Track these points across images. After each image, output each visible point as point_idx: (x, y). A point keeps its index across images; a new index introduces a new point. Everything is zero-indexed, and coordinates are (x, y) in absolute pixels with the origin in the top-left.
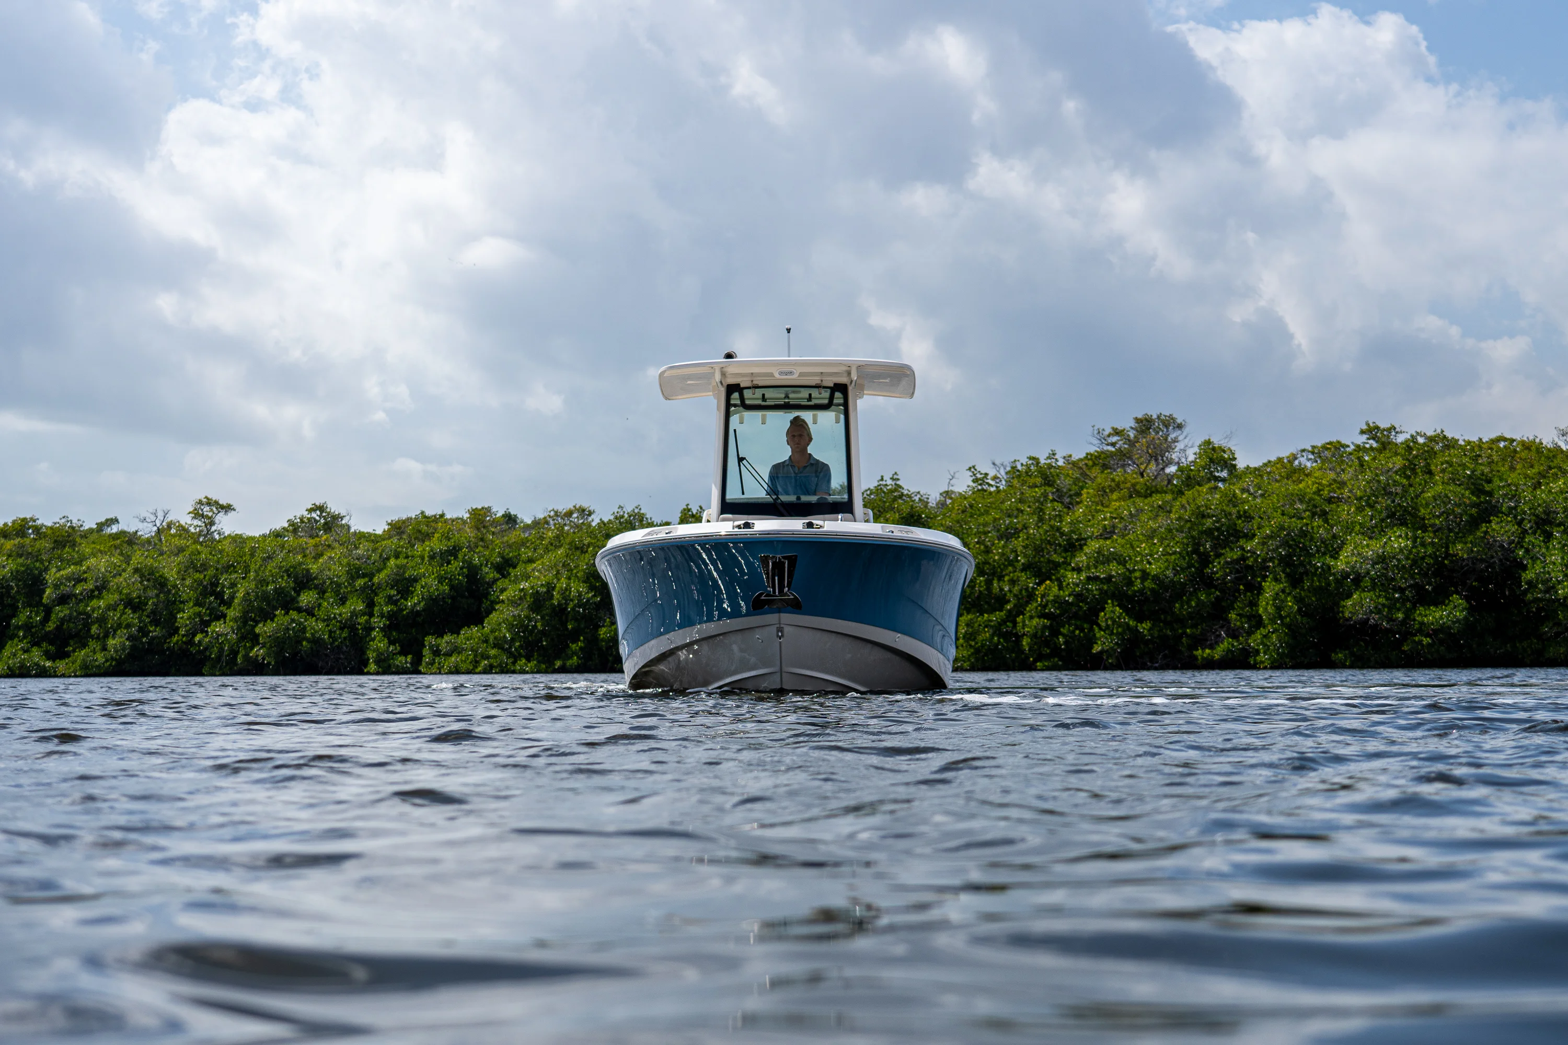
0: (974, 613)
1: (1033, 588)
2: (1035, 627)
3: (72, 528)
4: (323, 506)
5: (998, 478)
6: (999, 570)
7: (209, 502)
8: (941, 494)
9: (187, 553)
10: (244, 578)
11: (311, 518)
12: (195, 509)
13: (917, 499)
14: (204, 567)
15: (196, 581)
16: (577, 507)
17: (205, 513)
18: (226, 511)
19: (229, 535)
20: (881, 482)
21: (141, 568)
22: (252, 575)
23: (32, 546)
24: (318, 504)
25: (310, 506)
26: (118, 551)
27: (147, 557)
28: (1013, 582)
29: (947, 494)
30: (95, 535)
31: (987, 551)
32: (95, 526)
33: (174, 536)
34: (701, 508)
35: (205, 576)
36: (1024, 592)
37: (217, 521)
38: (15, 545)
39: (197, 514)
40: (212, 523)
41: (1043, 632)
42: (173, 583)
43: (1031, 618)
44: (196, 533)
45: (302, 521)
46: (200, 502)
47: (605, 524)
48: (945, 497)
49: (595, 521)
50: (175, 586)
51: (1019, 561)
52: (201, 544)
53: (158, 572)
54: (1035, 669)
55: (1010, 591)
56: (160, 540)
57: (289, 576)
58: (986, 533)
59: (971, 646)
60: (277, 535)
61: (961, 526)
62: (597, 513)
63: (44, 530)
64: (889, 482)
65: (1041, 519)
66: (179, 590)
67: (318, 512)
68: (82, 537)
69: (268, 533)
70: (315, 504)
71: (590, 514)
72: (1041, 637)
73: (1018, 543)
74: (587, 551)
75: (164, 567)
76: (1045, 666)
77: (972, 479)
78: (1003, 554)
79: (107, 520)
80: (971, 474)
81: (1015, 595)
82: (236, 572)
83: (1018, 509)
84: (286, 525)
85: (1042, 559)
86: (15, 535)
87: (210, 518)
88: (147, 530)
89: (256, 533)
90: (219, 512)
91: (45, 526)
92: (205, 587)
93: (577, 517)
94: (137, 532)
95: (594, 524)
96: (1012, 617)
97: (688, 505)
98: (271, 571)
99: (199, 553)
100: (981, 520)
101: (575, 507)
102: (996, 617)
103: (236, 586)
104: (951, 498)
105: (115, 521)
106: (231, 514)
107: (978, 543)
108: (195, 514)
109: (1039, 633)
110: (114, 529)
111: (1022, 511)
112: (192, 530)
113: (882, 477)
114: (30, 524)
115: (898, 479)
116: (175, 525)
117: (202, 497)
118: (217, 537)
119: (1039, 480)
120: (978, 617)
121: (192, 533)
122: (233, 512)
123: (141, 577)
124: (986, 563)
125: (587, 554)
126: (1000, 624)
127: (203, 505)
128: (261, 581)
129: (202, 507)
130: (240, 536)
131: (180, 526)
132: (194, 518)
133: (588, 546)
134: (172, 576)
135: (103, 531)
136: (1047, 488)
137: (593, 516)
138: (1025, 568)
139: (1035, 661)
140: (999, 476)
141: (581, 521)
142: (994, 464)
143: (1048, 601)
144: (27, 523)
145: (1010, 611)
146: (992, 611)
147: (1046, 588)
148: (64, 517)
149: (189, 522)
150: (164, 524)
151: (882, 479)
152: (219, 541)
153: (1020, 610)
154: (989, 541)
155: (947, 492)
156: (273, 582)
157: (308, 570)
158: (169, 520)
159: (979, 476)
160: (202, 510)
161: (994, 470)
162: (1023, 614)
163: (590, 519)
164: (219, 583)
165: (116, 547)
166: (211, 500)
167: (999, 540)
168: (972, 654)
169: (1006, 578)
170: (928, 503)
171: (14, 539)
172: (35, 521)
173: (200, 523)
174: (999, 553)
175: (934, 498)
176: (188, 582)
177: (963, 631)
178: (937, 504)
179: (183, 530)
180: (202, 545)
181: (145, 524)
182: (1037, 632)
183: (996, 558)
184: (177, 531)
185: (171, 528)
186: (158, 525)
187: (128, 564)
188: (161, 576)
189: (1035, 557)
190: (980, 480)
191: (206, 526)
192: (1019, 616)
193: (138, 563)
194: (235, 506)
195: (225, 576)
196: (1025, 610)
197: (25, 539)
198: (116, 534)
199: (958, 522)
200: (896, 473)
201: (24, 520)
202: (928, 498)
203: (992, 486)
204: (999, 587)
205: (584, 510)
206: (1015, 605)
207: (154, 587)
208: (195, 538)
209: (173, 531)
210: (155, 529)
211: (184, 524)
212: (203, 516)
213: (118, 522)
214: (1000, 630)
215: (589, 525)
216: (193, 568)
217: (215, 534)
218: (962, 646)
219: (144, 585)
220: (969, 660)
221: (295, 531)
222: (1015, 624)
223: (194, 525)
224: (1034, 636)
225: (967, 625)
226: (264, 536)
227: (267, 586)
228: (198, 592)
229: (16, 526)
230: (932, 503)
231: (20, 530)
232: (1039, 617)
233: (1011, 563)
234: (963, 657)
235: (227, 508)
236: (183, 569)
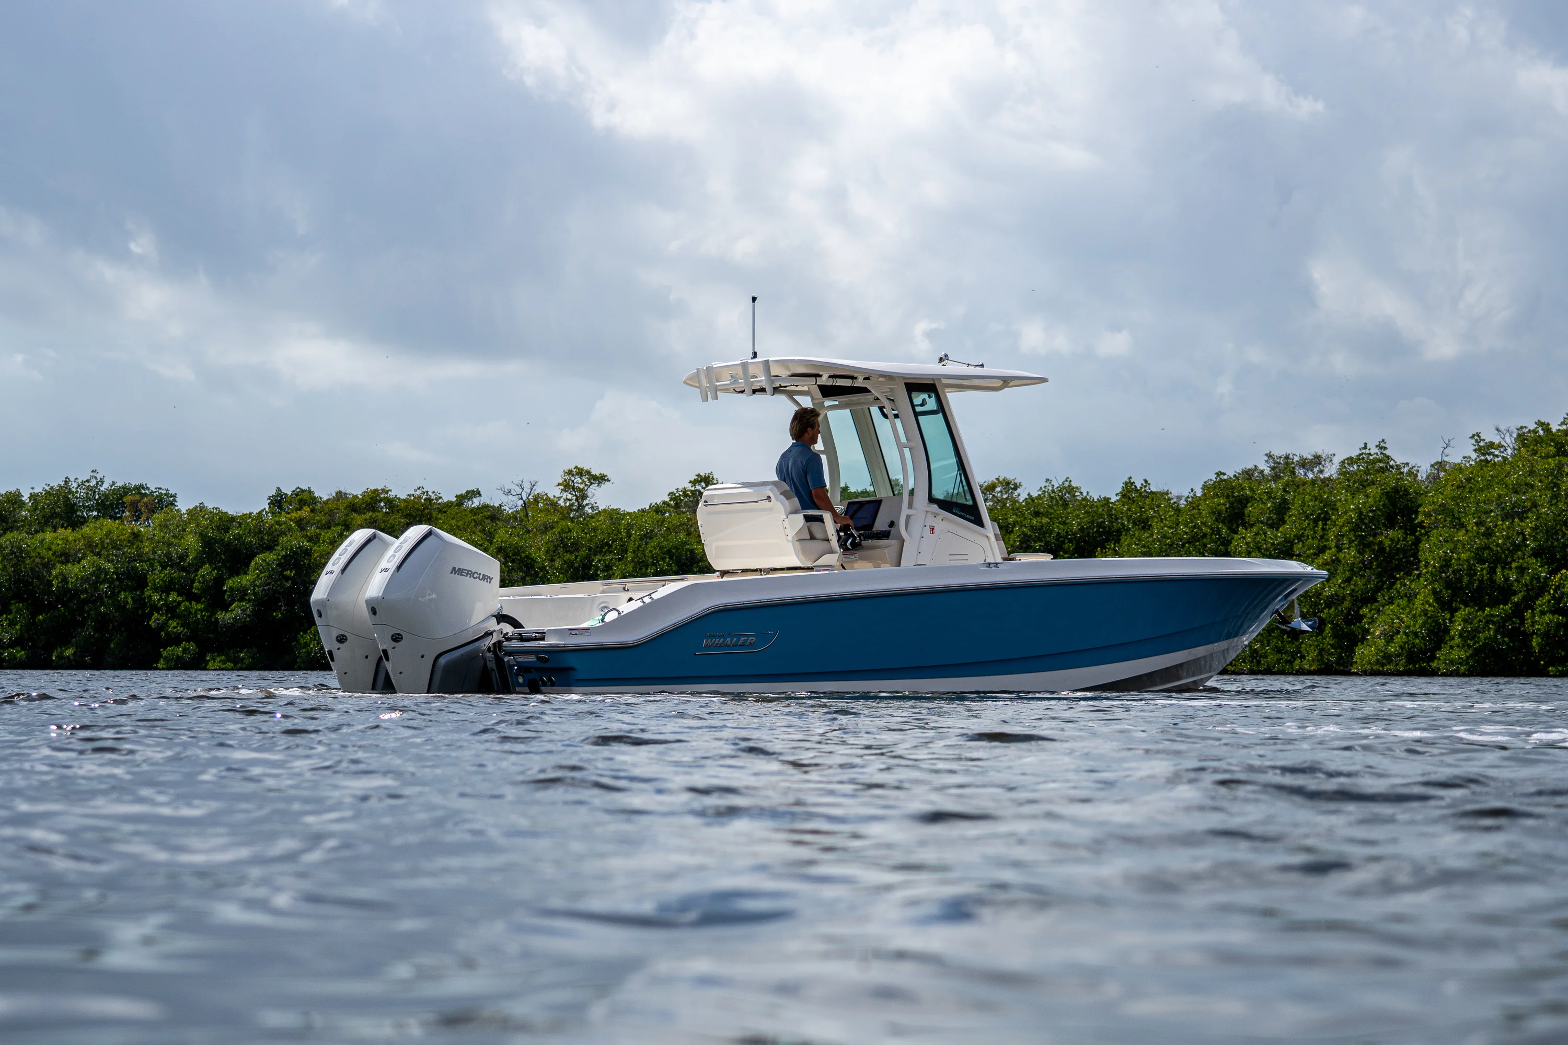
0: (1472, 607)
1: (1546, 578)
2: (1547, 624)
3: (429, 500)
4: (709, 477)
5: (1503, 446)
6: (1503, 556)
7: (580, 472)
8: (1432, 466)
9: (557, 530)
10: (620, 560)
11: (695, 491)
12: (565, 480)
13: (1406, 470)
14: (576, 546)
15: (566, 562)
16: (1001, 479)
17: (576, 485)
18: (599, 483)
19: (605, 511)
20: (1364, 451)
21: (506, 547)
22: (630, 556)
23: (384, 521)
24: (703, 474)
25: (693, 478)
26: (479, 528)
27: (511, 534)
28: (1522, 570)
29: (1440, 465)
30: (455, 509)
31: (1489, 534)
32: (454, 499)
33: (541, 511)
34: (1146, 481)
35: (576, 557)
36: (1535, 582)
37: (590, 494)
38: (366, 520)
39: (567, 486)
40: (584, 497)
41: (1557, 630)
42: (540, 565)
43: (1543, 613)
44: (566, 507)
45: (685, 495)
46: (570, 472)
47: (1033, 501)
48: (1438, 469)
49: (1022, 495)
50: (543, 568)
51: (1527, 546)
52: (572, 520)
53: (524, 552)
54: (1547, 675)
55: (1517, 580)
56: (527, 515)
57: (671, 558)
58: (1488, 512)
59: (1469, 646)
60: (658, 509)
61: (1458, 505)
62: (1023, 487)
63: (396, 503)
64: (1374, 450)
65: (1556, 496)
66: (548, 572)
67: (703, 484)
68: (440, 511)
69: (647, 508)
70: (699, 475)
71: (1016, 488)
72: (1555, 636)
73: (1528, 525)
74: (1012, 531)
75: (531, 546)
76: (1559, 671)
77: (1474, 448)
78: (1508, 537)
79: (468, 492)
80: (1473, 441)
81: (1526, 585)
82: (611, 552)
83: (1527, 484)
84: (667, 499)
85: (1556, 543)
86: (365, 508)
87: (581, 490)
88: (511, 504)
89: (632, 508)
90: (592, 484)
91: (399, 498)
92: (577, 570)
93: (1001, 492)
94: (501, 505)
95: (1021, 499)
96: (1518, 612)
97: (1130, 478)
98: (651, 552)
99: (570, 531)
100: (1482, 497)
101: (997, 479)
102: (1500, 611)
103: (612, 569)
104: (1445, 471)
105: (477, 493)
106: (605, 486)
107: (1477, 524)
108: (565, 486)
109: (1552, 632)
110: (476, 502)
111: (1532, 486)
112: (561, 503)
113: (1366, 444)
114: (382, 496)
115: (1385, 448)
116: (542, 498)
117: (572, 467)
118: (590, 511)
119: (1552, 449)
120: (1477, 611)
121: (562, 507)
122: (607, 483)
123: (505, 558)
124: (1487, 547)
125: (1012, 536)
126: (1505, 620)
127: (573, 476)
128: (639, 563)
129: (573, 479)
130: (617, 511)
131: (548, 499)
132: (564, 490)
133: (1014, 526)
134: (539, 556)
135: (463, 504)
136: (1561, 458)
137: (1019, 490)
138: (1536, 554)
139: (1547, 665)
140: (1503, 443)
141: (1005, 496)
142: (1498, 430)
143: (1563, 593)
144: (378, 495)
145: (1517, 605)
146: (1494, 603)
147: (1561, 579)
148: (419, 488)
149: (558, 495)
150: (530, 497)
151: (1365, 448)
152: (592, 517)
153: (1528, 603)
154: (1491, 522)
155: (1441, 463)
156: (653, 564)
157: (692, 551)
158: (536, 493)
159: (1482, 444)
160: (573, 481)
161: (1498, 437)
162: (1533, 610)
163: (1016, 493)
164: (592, 565)
165: (477, 523)
166: (582, 470)
167: (1503, 520)
168: (1471, 655)
169: (1514, 565)
170: (1416, 476)
171: (364, 514)
172: (387, 493)
173: (570, 496)
174: (1503, 536)
175: (1424, 470)
176: (558, 564)
177: (1460, 628)
178: (1428, 478)
179: (552, 504)
180: (573, 522)
181: (510, 497)
182: (1549, 631)
183: (1500, 541)
184: (544, 505)
185: (538, 502)
186: (525, 498)
187: (491, 543)
188: (527, 557)
189: (1547, 541)
190: (1485, 449)
191: (577, 500)
192: (1526, 612)
193: (502, 541)
194: (609, 477)
195: (598, 557)
196: (1535, 603)
197: (377, 514)
198: (478, 508)
199: (1453, 498)
200: (1383, 440)
201: (376, 490)
202: (1418, 471)
203: (1497, 456)
204: (1504, 576)
205: (1008, 483)
206: (1524, 598)
207: (520, 569)
208: (565, 513)
209: (541, 505)
210: (521, 502)
211: (552, 497)
212: (573, 488)
213: (480, 495)
214: (1504, 626)
215: (1015, 502)
216: (563, 547)
217: (586, 508)
218: (1458, 646)
219: (509, 567)
220: (1467, 664)
221: (677, 506)
222: (1523, 620)
223: (564, 498)
224: (1546, 635)
225: (1465, 621)
226: (643, 511)
227: (647, 569)
228: (569, 575)
229: (367, 499)
230: (1422, 476)
231: (370, 503)
232: (1553, 612)
233: (1517, 548)
234: (1460, 658)
235: (601, 479)
236: (552, 548)
